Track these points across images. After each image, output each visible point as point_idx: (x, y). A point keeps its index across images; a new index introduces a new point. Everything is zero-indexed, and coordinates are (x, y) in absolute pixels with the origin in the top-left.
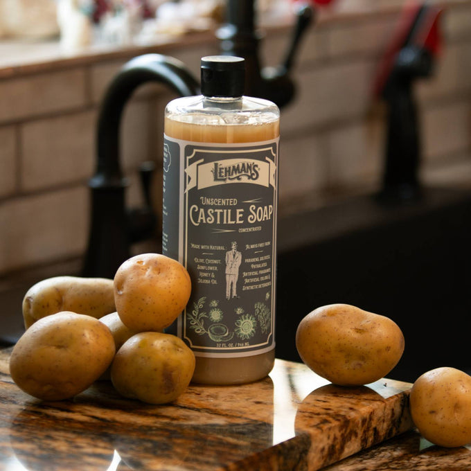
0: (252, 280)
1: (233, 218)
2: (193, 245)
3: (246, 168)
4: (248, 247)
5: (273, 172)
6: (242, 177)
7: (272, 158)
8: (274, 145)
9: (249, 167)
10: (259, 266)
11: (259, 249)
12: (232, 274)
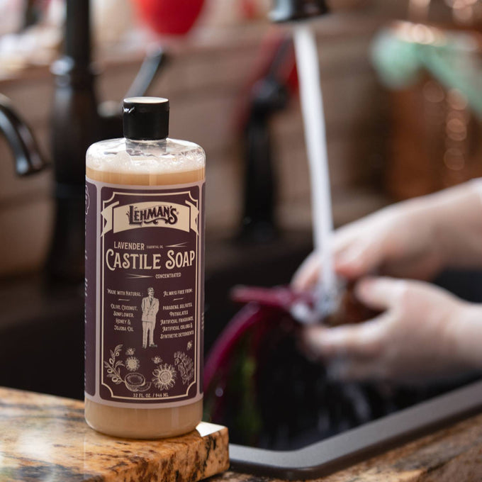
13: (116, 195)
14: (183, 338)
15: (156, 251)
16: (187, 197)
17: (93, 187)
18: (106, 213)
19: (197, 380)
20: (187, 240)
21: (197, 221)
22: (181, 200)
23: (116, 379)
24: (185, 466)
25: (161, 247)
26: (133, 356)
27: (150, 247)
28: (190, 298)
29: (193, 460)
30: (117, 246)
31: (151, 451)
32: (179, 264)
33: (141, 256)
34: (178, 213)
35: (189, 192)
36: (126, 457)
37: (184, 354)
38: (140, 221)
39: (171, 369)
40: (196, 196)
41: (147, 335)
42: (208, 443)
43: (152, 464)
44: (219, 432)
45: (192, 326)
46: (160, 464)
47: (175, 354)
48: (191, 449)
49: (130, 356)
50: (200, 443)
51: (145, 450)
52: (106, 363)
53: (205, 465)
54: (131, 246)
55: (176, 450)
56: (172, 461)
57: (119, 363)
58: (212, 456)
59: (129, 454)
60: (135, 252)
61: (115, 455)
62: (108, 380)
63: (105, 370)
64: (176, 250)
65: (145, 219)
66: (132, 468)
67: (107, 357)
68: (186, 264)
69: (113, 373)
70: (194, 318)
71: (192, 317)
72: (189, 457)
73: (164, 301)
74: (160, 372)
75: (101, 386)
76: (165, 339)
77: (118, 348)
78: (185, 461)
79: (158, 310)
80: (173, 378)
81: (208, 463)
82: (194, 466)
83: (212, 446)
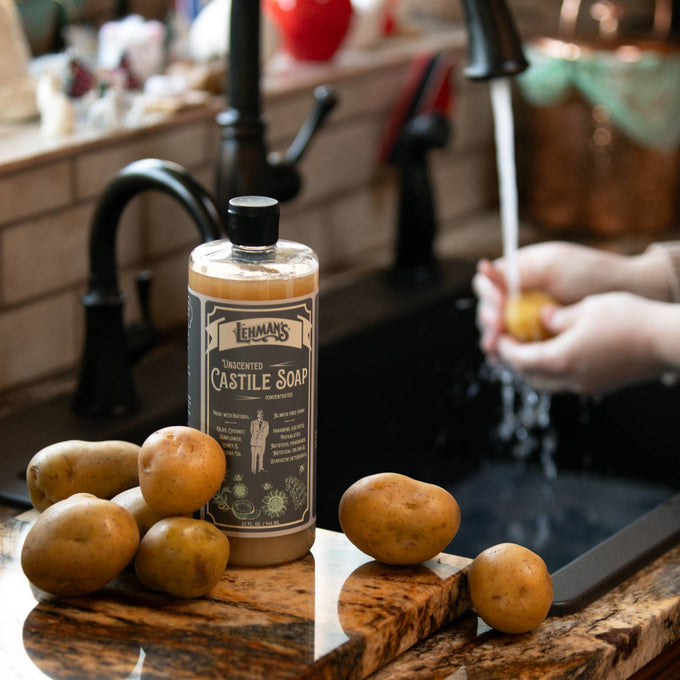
0: (282, 452)
1: (259, 383)
2: (215, 412)
3: (273, 329)
4: (276, 416)
5: (307, 331)
6: (269, 339)
7: (307, 316)
8: (308, 302)
9: (277, 327)
10: (291, 436)
11: (291, 417)
12: (258, 446)
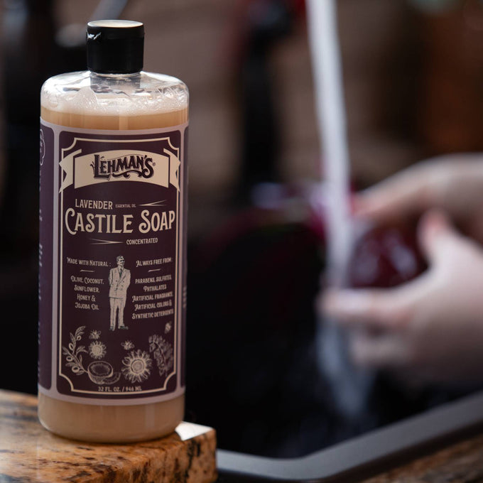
13: (77, 141)
14: (160, 318)
15: (127, 211)
16: (165, 144)
17: (50, 132)
18: (66, 163)
19: (178, 370)
20: (165, 197)
21: (178, 173)
22: (158, 148)
23: (78, 369)
24: (162, 477)
25: (134, 206)
26: (98, 340)
27: (120, 206)
28: (169, 269)
29: (172, 469)
30: (79, 204)
31: (120, 458)
32: (155, 227)
33: (109, 216)
34: (154, 164)
35: (168, 138)
36: (89, 465)
37: (161, 339)
38: (108, 174)
39: (144, 357)
40: (177, 144)
41: (115, 314)
42: (190, 449)
43: (122, 475)
44: (204, 435)
45: (171, 304)
46: (131, 474)
47: (151, 338)
48: (169, 456)
49: (94, 340)
50: (181, 449)
51: (112, 457)
52: (65, 349)
53: (187, 476)
54: (96, 205)
55: (150, 457)
56: (146, 471)
57: (81, 349)
58: (195, 464)
59: (93, 462)
60: (101, 212)
61: (75, 462)
62: (67, 370)
63: (64, 357)
64: (152, 210)
65: (114, 171)
66: (95, 479)
67: (66, 341)
68: (164, 227)
69: (73, 361)
70: (174, 294)
71: (171, 293)
72: (167, 466)
73: (136, 273)
74: (131, 360)
75: (59, 378)
76: (137, 320)
77: (80, 330)
78: (162, 471)
79: (129, 283)
80: (147, 368)
81: (191, 473)
82: (173, 476)
83: (195, 452)
